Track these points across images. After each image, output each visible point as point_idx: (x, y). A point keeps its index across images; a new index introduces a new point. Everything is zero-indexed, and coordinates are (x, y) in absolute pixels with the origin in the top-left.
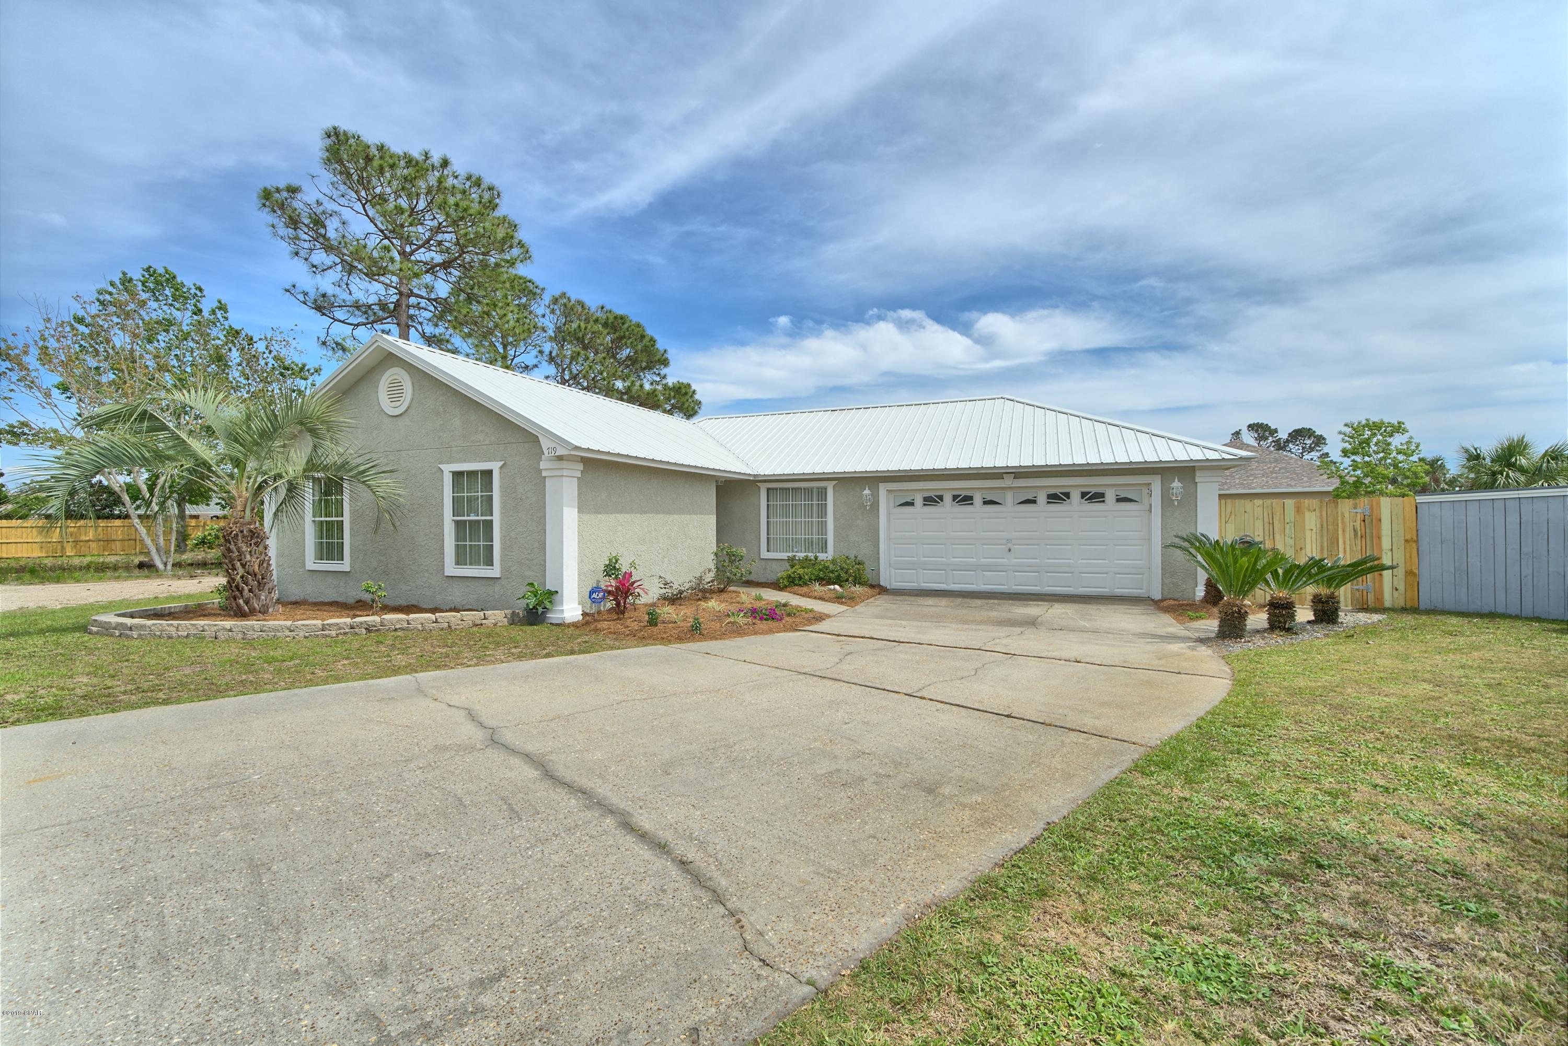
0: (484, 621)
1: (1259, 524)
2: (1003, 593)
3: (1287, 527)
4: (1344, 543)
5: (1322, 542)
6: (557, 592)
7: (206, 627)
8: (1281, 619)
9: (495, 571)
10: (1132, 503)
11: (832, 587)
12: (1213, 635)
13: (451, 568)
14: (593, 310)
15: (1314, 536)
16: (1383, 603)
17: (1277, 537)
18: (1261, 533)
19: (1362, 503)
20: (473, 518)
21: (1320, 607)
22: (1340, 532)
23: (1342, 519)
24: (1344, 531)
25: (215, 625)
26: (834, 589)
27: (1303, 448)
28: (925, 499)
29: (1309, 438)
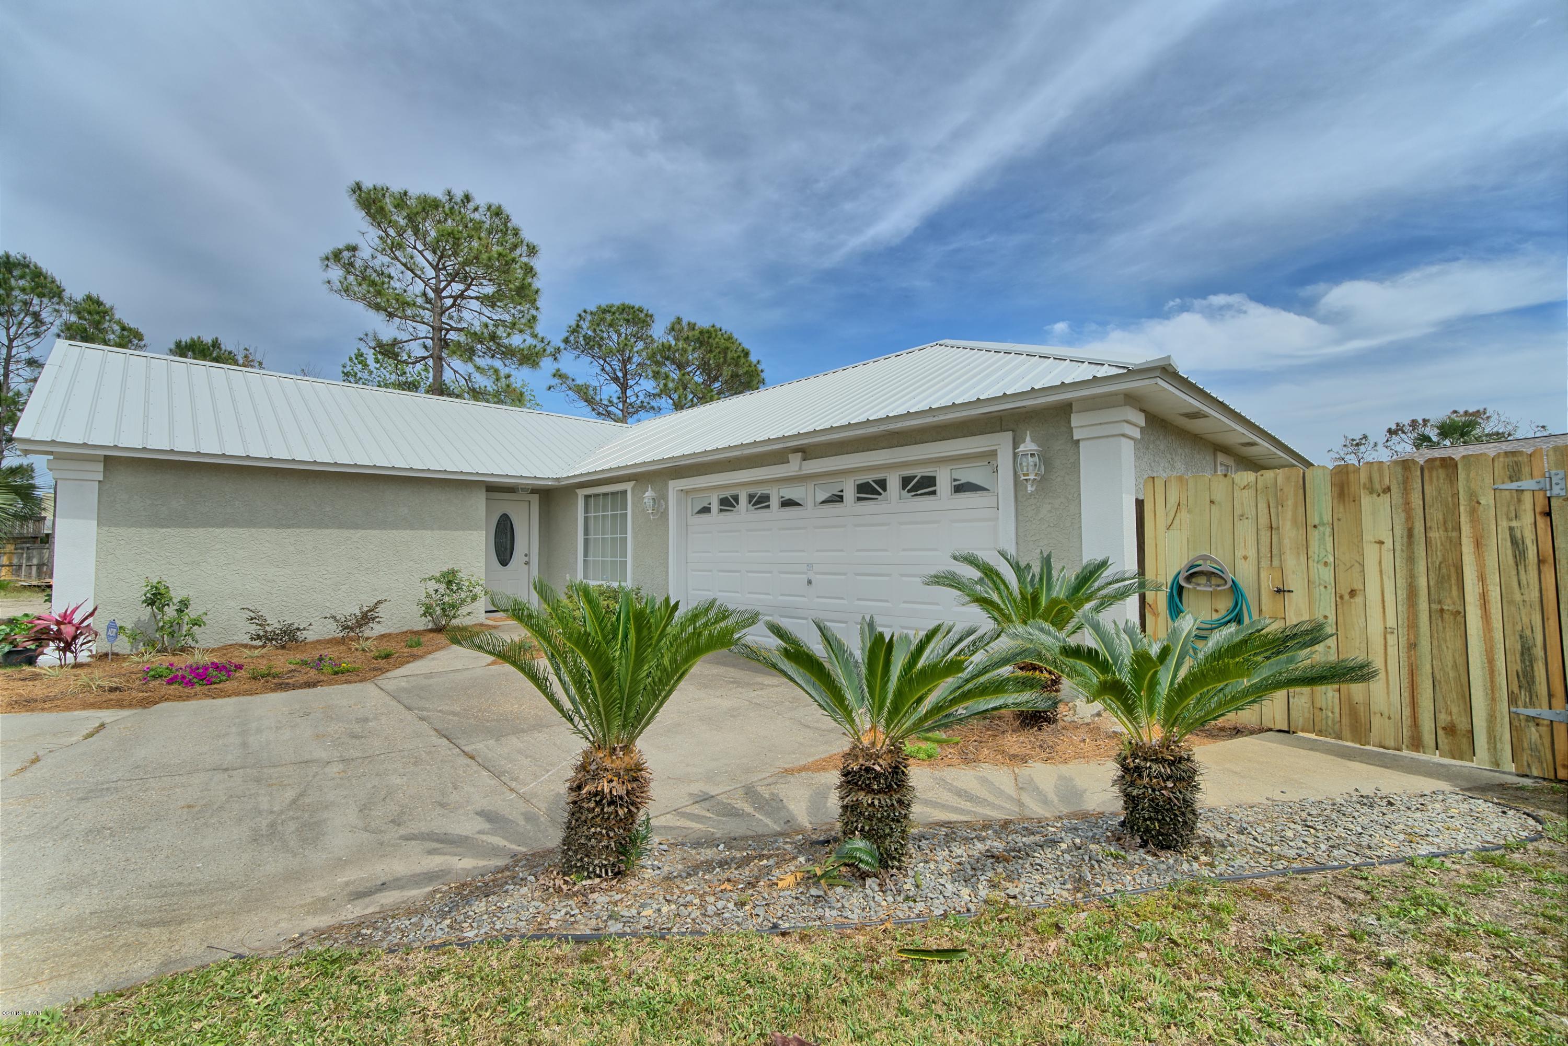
1: (1246, 530)
3: (1315, 535)
5: (1412, 578)
10: (979, 494)
15: (1388, 558)
17: (1290, 562)
18: (1252, 551)
22: (1467, 548)
23: (1472, 512)
24: (1478, 544)
28: (722, 502)
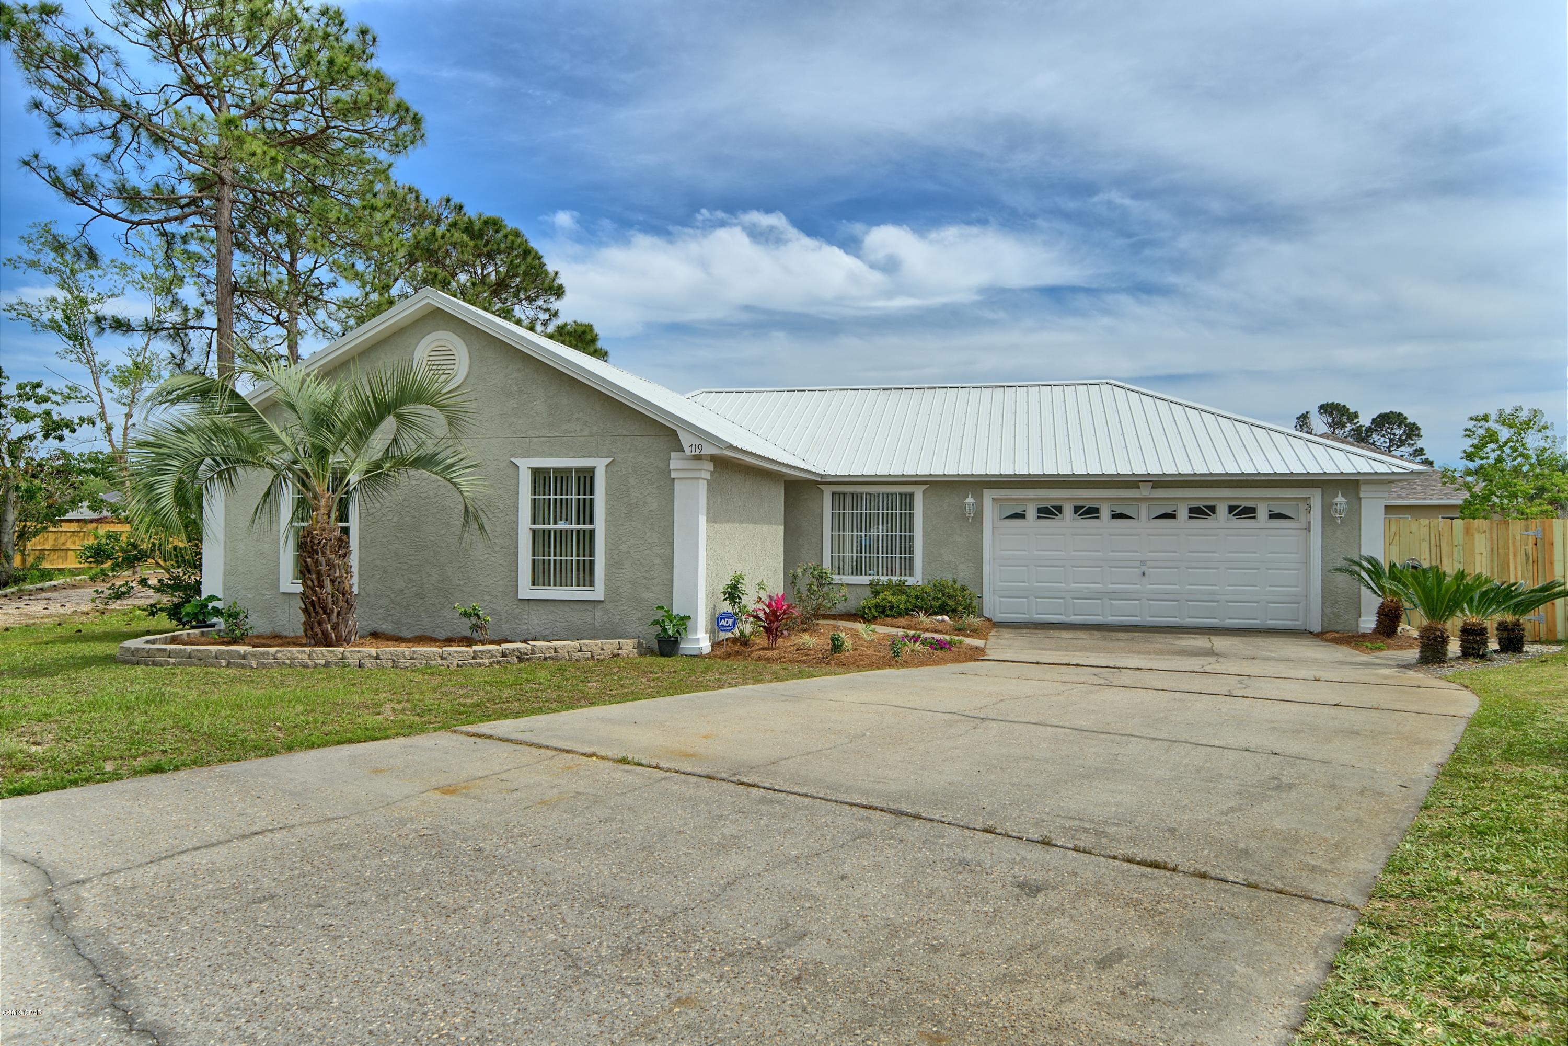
0: (620, 651)
1: (1425, 546)
2: (1136, 626)
3: (1456, 549)
4: (1516, 568)
5: (1492, 568)
6: (689, 617)
7: (347, 654)
8: (1475, 646)
9: (598, 592)
10: (1287, 520)
11: (940, 618)
12: (1415, 661)
13: (526, 590)
14: (434, 202)
15: (1484, 560)
16: (1556, 635)
17: (1445, 561)
18: (1428, 556)
19: (1534, 525)
20: (562, 526)
21: (1505, 635)
22: (1511, 557)
23: (1514, 542)
24: (1515, 555)
25: (359, 652)
26: (943, 621)
27: (1391, 440)
28: (1040, 510)
29: (1399, 426)
